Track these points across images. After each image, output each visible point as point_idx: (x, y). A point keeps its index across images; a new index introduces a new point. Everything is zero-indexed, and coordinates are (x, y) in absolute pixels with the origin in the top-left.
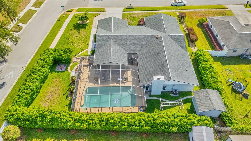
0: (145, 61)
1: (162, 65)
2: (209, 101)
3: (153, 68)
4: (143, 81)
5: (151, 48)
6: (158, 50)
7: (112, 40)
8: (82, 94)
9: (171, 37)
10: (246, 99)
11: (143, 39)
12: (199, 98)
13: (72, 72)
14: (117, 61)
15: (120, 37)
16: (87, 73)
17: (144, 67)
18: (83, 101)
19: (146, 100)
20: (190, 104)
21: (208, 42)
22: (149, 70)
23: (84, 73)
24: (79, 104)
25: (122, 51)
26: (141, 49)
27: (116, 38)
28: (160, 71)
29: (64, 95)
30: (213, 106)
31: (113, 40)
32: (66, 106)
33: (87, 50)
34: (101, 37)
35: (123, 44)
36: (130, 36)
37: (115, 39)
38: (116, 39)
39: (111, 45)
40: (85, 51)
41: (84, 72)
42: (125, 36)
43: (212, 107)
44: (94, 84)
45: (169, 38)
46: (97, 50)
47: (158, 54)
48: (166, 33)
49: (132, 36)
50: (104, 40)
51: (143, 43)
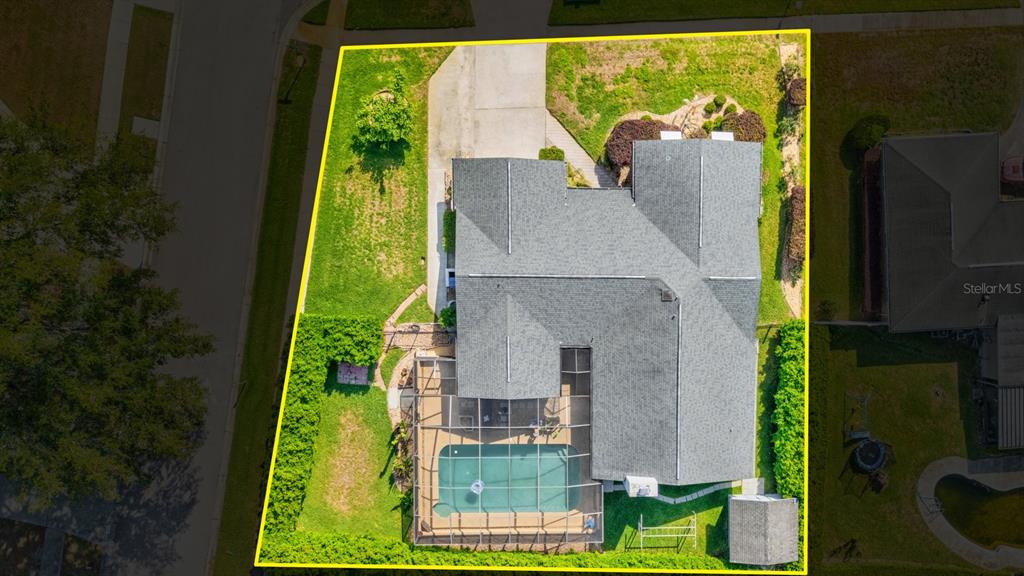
0: (613, 387)
1: (661, 422)
2: (762, 539)
3: (634, 427)
4: (600, 464)
5: (640, 340)
6: (658, 356)
7: (509, 296)
8: (431, 471)
9: (714, 289)
10: (874, 492)
11: (615, 293)
12: (741, 525)
13: (390, 389)
14: (527, 389)
15: (537, 285)
16: (433, 392)
17: (609, 412)
18: (436, 495)
19: (605, 494)
20: (720, 509)
21: (850, 247)
22: (622, 429)
23: (426, 392)
24: (428, 502)
25: (543, 341)
26: (606, 332)
27: (523, 289)
28: (653, 444)
29: (382, 474)
30: (766, 555)
31: (513, 296)
32: (396, 508)
33: (423, 287)
34: (472, 284)
35: (546, 311)
36: (572, 281)
37: (521, 295)
38: (523, 292)
39: (509, 321)
40: (419, 291)
41: (426, 389)
42: (555, 280)
43: (764, 557)
44: (459, 437)
45: (706, 289)
46: (463, 335)
47: (657, 371)
48: (698, 263)
49: (576, 281)
50: (485, 298)
51: (617, 310)
